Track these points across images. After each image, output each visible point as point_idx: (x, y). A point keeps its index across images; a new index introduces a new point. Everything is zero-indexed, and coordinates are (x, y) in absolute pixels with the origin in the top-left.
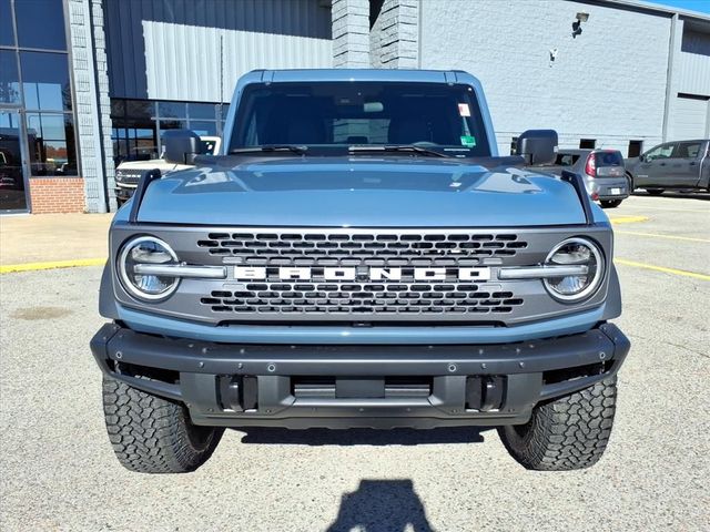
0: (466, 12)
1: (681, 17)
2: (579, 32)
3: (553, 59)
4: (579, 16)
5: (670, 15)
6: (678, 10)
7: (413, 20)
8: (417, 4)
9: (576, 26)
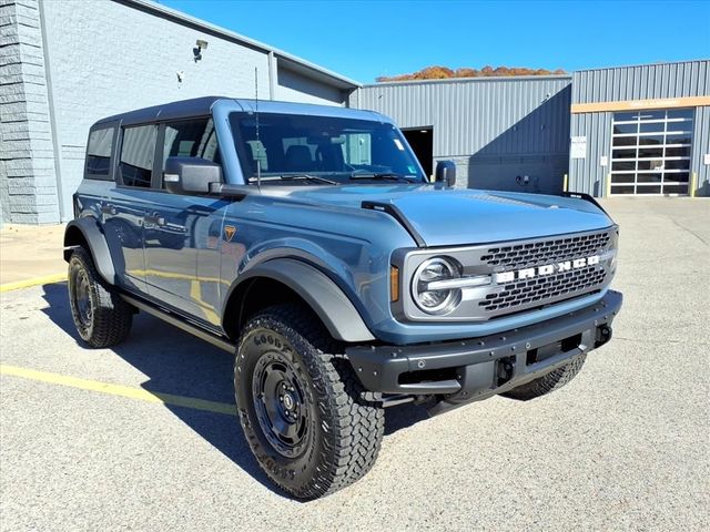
0: (92, 23)
1: (275, 55)
2: (200, 58)
3: (180, 80)
4: (198, 43)
5: (267, 52)
6: (273, 49)
7: (33, 23)
8: (36, 5)
9: (197, 52)
